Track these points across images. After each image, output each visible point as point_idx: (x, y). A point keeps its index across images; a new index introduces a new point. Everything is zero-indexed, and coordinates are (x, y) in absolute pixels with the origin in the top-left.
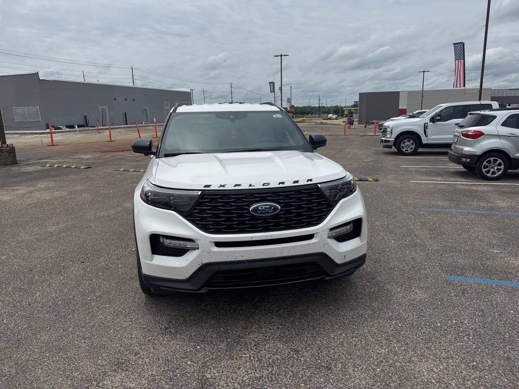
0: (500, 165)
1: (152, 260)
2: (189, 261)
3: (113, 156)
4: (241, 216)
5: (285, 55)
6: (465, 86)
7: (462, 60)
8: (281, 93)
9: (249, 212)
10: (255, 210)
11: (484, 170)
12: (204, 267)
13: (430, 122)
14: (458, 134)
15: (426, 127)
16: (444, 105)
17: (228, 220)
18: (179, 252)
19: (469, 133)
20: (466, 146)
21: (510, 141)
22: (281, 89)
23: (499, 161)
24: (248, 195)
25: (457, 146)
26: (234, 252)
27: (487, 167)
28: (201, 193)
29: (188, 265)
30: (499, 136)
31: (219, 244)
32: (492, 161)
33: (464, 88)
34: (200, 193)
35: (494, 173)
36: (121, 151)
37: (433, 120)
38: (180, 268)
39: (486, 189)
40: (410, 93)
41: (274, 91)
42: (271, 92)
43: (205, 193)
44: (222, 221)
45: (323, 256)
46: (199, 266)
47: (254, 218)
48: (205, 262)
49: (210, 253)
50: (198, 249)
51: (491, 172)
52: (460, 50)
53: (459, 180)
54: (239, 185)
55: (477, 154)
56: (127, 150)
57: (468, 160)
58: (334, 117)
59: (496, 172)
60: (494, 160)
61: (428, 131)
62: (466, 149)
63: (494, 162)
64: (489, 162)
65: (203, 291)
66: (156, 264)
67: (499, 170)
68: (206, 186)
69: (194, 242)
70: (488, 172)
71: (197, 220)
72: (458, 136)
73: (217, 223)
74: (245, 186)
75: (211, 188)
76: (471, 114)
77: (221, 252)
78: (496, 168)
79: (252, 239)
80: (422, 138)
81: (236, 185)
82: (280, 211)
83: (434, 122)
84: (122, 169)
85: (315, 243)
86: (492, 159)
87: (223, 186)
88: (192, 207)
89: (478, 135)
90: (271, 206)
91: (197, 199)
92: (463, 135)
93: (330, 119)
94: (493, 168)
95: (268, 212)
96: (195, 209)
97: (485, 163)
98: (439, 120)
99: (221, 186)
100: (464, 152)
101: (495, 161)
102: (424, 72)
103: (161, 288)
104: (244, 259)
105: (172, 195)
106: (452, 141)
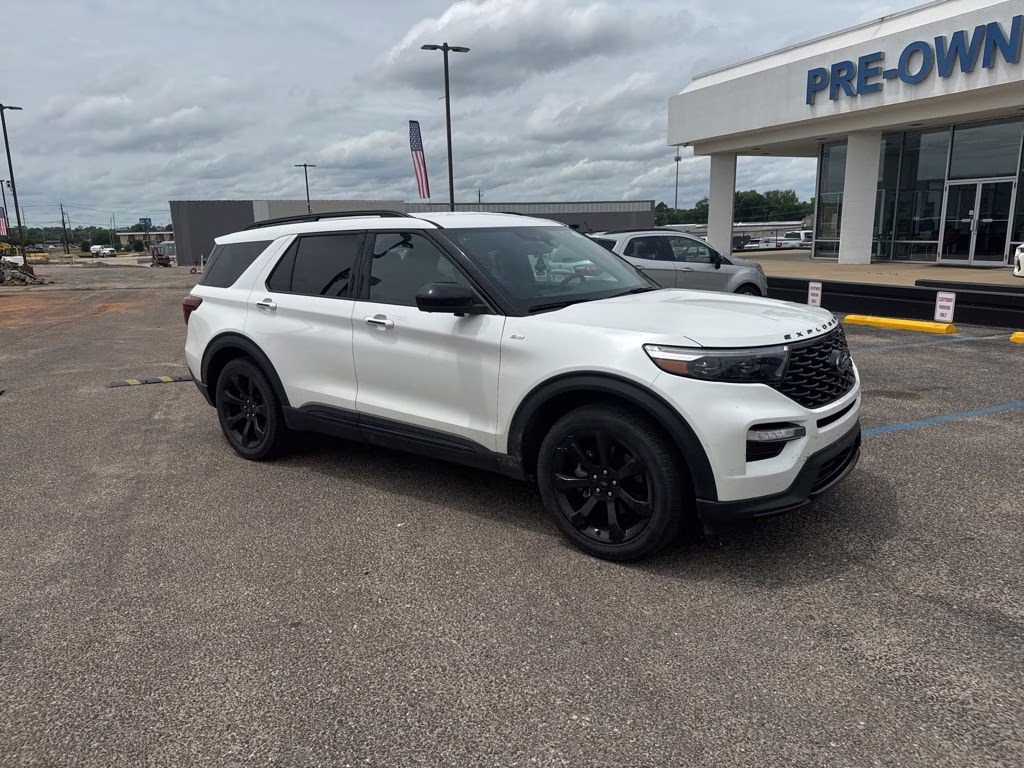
1: (745, 472)
2: (796, 459)
5: (11, 108)
6: (429, 196)
28: (789, 349)
29: (796, 465)
34: (786, 348)
43: (792, 348)
46: (804, 463)
48: (810, 455)
49: (816, 438)
50: (804, 435)
54: (811, 331)
58: (107, 250)
66: (754, 476)
68: (786, 337)
69: (799, 426)
75: (792, 339)
81: (808, 332)
87: (801, 335)
88: (784, 372)
91: (786, 358)
93: (97, 255)
96: (788, 375)
99: (798, 334)
102: (306, 165)
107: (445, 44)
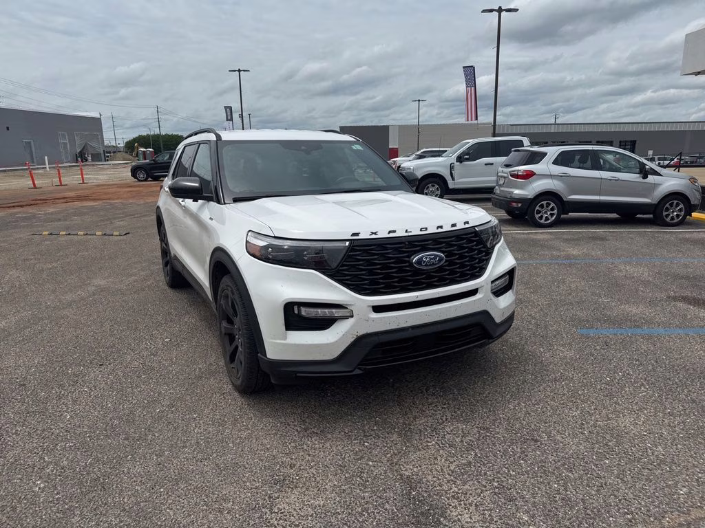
0: (552, 209)
1: (285, 338)
2: (341, 335)
3: (11, 214)
4: (401, 270)
5: (244, 71)
6: (477, 119)
7: (473, 88)
8: (243, 122)
9: (411, 264)
10: (419, 262)
11: (537, 216)
12: (360, 341)
13: (457, 162)
14: (506, 175)
15: (452, 167)
16: (472, 141)
17: (387, 276)
18: (323, 324)
19: (520, 173)
20: (517, 188)
21: (563, 182)
22: (241, 116)
23: (552, 205)
24: (407, 243)
25: (502, 189)
26: (396, 317)
27: (540, 212)
28: (350, 245)
29: (339, 339)
30: (551, 176)
31: (378, 309)
32: (545, 205)
33: (476, 122)
34: (347, 243)
35: (547, 219)
36: (18, 206)
37: (460, 159)
38: (327, 344)
39: (545, 236)
40: (401, 127)
41: (231, 120)
42: (227, 120)
43: (355, 244)
44: (381, 279)
45: (485, 314)
46: (353, 340)
47: (417, 272)
48: (361, 334)
49: (367, 320)
50: (352, 316)
51: (544, 218)
52: (470, 74)
53: (509, 229)
54: (394, 232)
55: (529, 197)
56: (26, 206)
57: (520, 205)
59: (550, 217)
60: (547, 203)
61: (455, 173)
62: (517, 192)
63: (547, 207)
64: (542, 206)
65: (358, 372)
66: (293, 342)
67: (552, 215)
68: (354, 235)
69: (347, 308)
70: (541, 218)
71: (347, 280)
72: (505, 177)
73: (373, 282)
74: (400, 233)
75: (360, 237)
76: (515, 151)
77: (381, 319)
78: (548, 213)
79: (418, 299)
80: (448, 182)
81: (390, 232)
82: (445, 262)
83: (461, 162)
84: (46, 233)
85: (481, 298)
86: (544, 203)
87: (375, 233)
88: (340, 263)
89: (529, 175)
90: (436, 256)
91: (344, 251)
92: (512, 176)
94: (546, 213)
95: (433, 264)
96: (343, 265)
97: (537, 208)
98: (468, 160)
99: (373, 233)
100: (513, 196)
101: (548, 205)
102: (419, 101)
103: (298, 375)
104: (409, 325)
105: (306, 249)
106: (494, 185)
107: (500, 7)
